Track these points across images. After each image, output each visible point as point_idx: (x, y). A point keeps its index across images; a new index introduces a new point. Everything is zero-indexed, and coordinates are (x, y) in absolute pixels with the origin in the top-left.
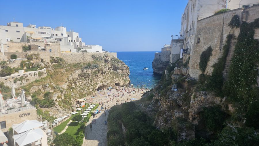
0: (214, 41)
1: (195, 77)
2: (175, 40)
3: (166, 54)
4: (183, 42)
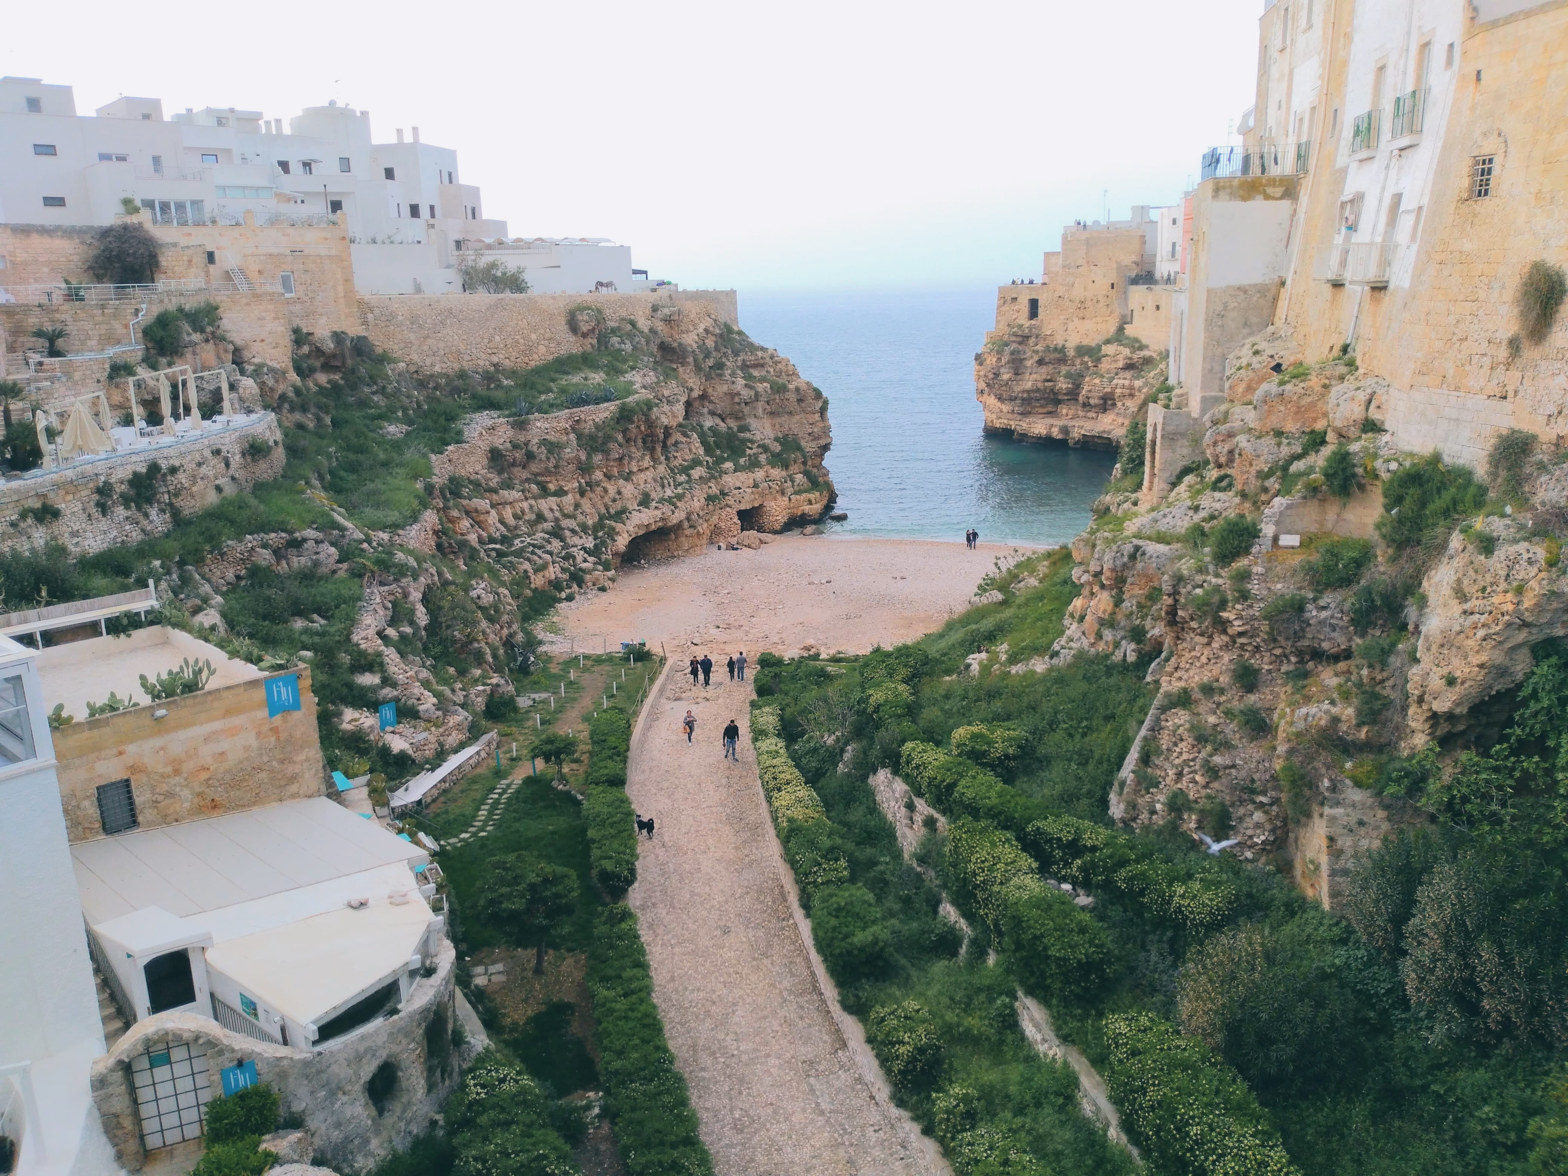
2: (1235, 182)
3: (1078, 293)
4: (1294, 198)
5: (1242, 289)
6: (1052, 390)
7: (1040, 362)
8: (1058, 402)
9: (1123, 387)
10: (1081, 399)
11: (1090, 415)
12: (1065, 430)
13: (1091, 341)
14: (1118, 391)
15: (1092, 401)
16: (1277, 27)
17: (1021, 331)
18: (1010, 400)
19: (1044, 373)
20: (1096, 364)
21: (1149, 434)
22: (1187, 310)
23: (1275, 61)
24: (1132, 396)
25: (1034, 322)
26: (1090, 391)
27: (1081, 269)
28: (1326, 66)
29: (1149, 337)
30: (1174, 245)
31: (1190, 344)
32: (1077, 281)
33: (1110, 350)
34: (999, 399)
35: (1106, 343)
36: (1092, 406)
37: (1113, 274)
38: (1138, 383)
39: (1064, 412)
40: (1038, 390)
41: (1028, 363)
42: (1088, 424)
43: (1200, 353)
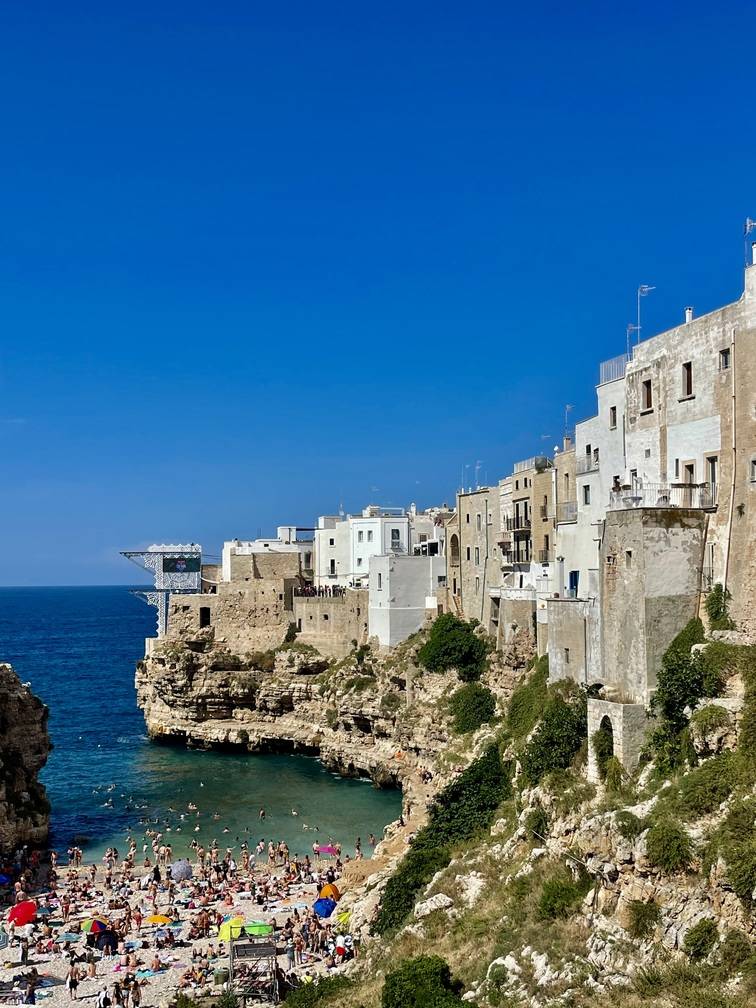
2: (659, 512)
3: (249, 603)
4: (703, 527)
5: (669, 599)
6: (226, 694)
7: (214, 668)
8: (233, 707)
9: (300, 690)
10: (258, 703)
11: (267, 718)
12: (243, 734)
13: (262, 648)
14: (296, 694)
15: (269, 705)
16: (633, 394)
17: (194, 638)
18: (184, 706)
19: (219, 676)
20: (271, 669)
21: (593, 727)
22: (597, 616)
23: (633, 420)
24: (309, 699)
25: (206, 629)
26: (267, 695)
27: (250, 581)
28: (728, 428)
29: (320, 644)
30: (333, 562)
31: (612, 646)
32: (247, 592)
33: (284, 656)
34: (172, 705)
35: (279, 650)
36: (268, 710)
37: (281, 588)
38: (316, 688)
39: (239, 716)
40: (213, 696)
41: (203, 669)
42: (268, 728)
43: (641, 654)
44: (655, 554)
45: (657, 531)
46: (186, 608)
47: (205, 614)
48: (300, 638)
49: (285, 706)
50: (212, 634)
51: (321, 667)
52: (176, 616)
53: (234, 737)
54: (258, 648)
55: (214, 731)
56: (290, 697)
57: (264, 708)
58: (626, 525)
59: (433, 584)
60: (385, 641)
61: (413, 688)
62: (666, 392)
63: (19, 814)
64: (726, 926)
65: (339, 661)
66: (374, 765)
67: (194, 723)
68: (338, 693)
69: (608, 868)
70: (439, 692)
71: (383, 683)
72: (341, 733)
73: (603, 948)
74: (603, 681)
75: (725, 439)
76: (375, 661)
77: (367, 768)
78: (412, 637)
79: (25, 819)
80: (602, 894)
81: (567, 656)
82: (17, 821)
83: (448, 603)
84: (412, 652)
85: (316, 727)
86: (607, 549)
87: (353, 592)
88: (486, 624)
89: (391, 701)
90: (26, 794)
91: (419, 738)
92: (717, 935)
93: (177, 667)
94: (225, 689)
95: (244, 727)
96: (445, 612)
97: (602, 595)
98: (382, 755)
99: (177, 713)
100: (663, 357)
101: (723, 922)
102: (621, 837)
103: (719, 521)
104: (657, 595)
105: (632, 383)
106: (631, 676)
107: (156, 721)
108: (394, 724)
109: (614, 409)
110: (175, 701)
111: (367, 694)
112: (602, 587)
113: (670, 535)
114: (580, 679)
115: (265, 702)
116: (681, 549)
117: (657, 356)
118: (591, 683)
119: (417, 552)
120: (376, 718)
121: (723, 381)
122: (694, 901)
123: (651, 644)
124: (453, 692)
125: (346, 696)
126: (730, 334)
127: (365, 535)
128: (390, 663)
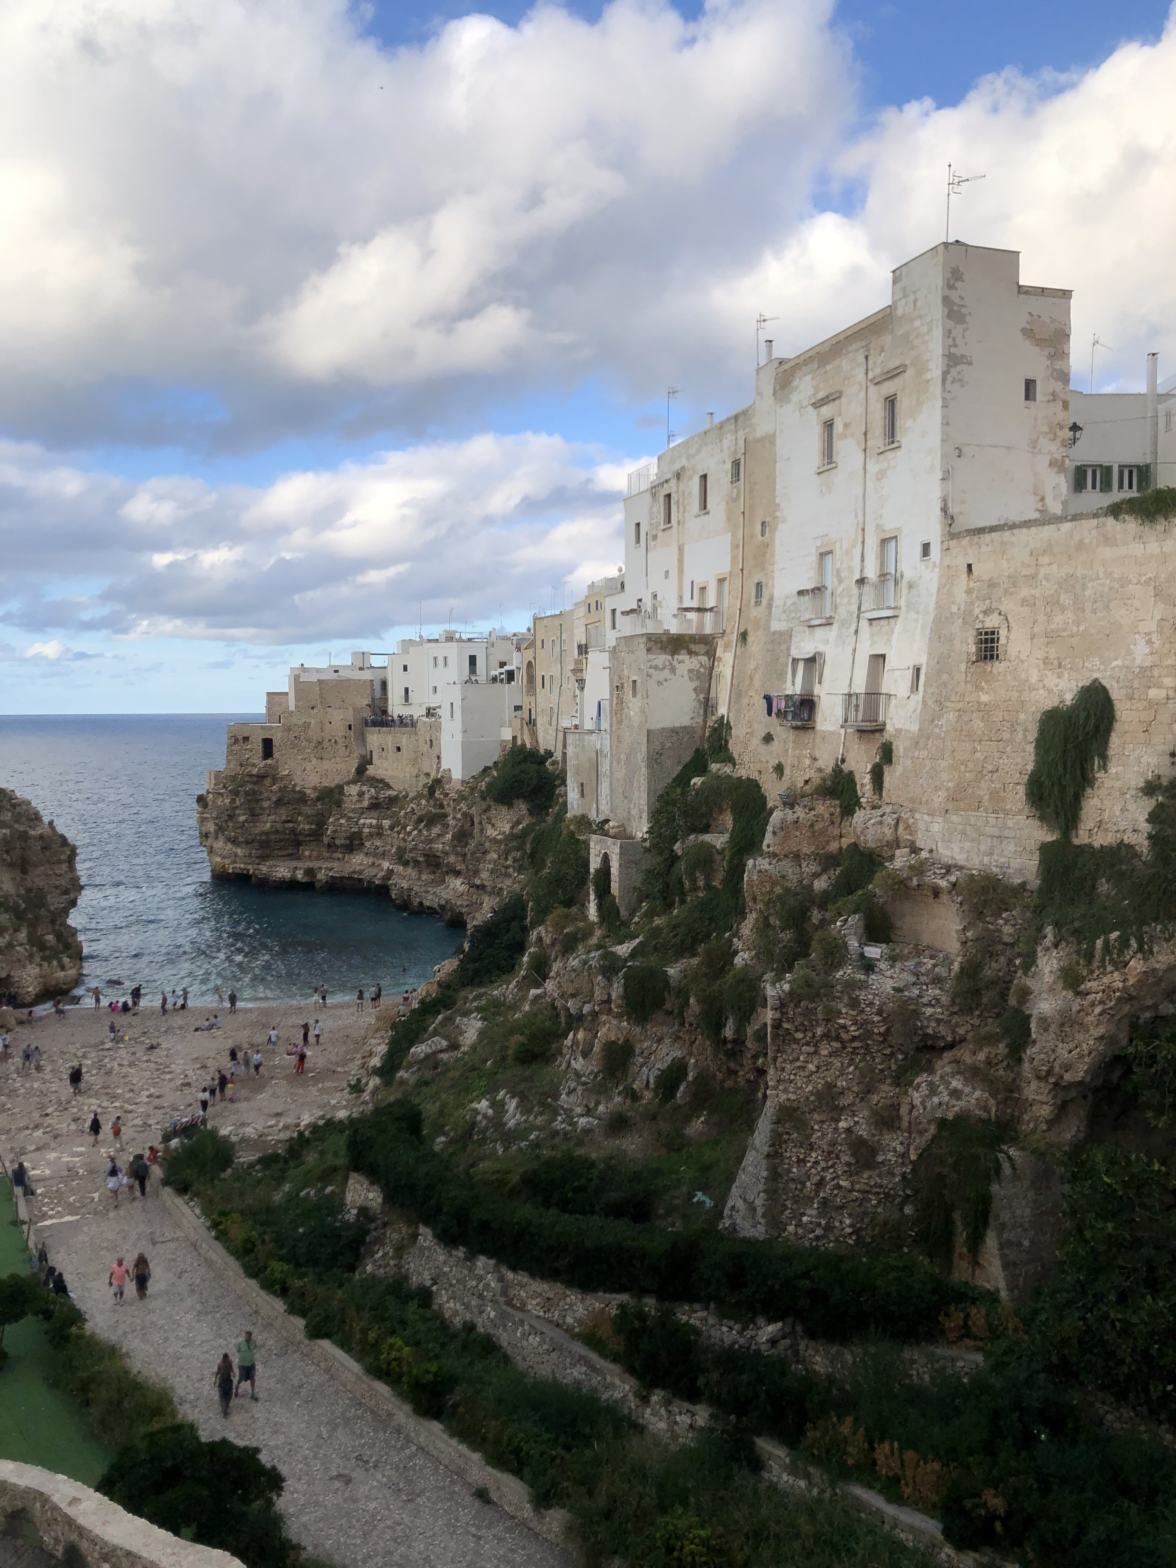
0: (1129, 652)
1: (986, 860)
2: (664, 638)
3: (314, 734)
4: (711, 654)
5: (675, 731)
6: (293, 831)
7: (279, 803)
8: (298, 844)
9: (371, 826)
10: (326, 840)
11: (336, 855)
12: (310, 872)
13: (330, 782)
14: (366, 830)
15: (338, 842)
16: (655, 509)
17: (255, 771)
18: (247, 843)
19: (283, 813)
20: (339, 804)
21: (595, 864)
22: (607, 749)
23: (655, 537)
24: (380, 835)
25: (269, 761)
26: (336, 831)
27: (315, 710)
28: (737, 546)
29: (392, 777)
30: (407, 690)
31: (618, 780)
32: (313, 722)
33: (353, 790)
34: (234, 841)
35: (348, 783)
36: (337, 847)
37: (350, 716)
38: (386, 823)
39: (307, 853)
40: (277, 832)
41: (266, 804)
42: (336, 865)
43: (642, 788)
44: (659, 683)
45: (662, 659)
46: (246, 739)
47: (268, 744)
48: (371, 771)
49: (354, 843)
50: (275, 768)
51: (393, 800)
52: (236, 747)
53: (300, 875)
54: (326, 783)
55: (282, 871)
56: (360, 833)
57: (331, 846)
58: (633, 652)
59: (508, 713)
60: (457, 774)
61: (481, 823)
62: (685, 507)
63: (44, 959)
64: (696, 1065)
65: (411, 795)
66: (443, 902)
67: (257, 861)
68: (408, 829)
69: (587, 1008)
70: (507, 828)
71: (454, 818)
72: (411, 872)
73: (575, 1090)
74: (611, 816)
75: (734, 558)
76: (446, 795)
77: (436, 906)
78: (486, 769)
79: (49, 963)
80: (581, 1035)
81: (582, 790)
82: (41, 965)
83: (522, 734)
84: (483, 786)
85: (386, 865)
86: (616, 677)
87: (425, 723)
88: (558, 756)
89: (462, 836)
90: (50, 938)
91: (485, 875)
92: (687, 1074)
93: (238, 803)
94: (291, 825)
95: (311, 865)
96: (519, 743)
97: (611, 726)
98: (451, 893)
99: (239, 851)
100: (683, 468)
101: (692, 1061)
102: (600, 977)
103: (727, 646)
104: (659, 726)
105: (654, 495)
106: (633, 812)
107: (219, 859)
108: (464, 860)
109: (638, 525)
110: (236, 838)
111: (436, 830)
112: (611, 718)
113: (675, 663)
114: (593, 815)
115: (333, 838)
116: (686, 677)
117: (677, 466)
118: (601, 818)
119: (494, 679)
120: (447, 854)
121: (734, 495)
122: (667, 1041)
123: (652, 777)
124: (521, 827)
125: (415, 832)
126: (741, 443)
127: (441, 661)
128: (462, 797)
